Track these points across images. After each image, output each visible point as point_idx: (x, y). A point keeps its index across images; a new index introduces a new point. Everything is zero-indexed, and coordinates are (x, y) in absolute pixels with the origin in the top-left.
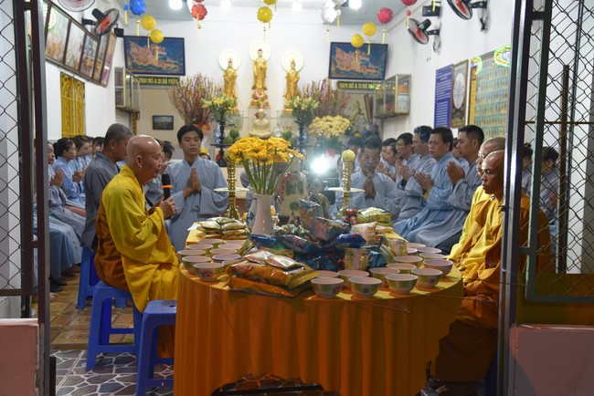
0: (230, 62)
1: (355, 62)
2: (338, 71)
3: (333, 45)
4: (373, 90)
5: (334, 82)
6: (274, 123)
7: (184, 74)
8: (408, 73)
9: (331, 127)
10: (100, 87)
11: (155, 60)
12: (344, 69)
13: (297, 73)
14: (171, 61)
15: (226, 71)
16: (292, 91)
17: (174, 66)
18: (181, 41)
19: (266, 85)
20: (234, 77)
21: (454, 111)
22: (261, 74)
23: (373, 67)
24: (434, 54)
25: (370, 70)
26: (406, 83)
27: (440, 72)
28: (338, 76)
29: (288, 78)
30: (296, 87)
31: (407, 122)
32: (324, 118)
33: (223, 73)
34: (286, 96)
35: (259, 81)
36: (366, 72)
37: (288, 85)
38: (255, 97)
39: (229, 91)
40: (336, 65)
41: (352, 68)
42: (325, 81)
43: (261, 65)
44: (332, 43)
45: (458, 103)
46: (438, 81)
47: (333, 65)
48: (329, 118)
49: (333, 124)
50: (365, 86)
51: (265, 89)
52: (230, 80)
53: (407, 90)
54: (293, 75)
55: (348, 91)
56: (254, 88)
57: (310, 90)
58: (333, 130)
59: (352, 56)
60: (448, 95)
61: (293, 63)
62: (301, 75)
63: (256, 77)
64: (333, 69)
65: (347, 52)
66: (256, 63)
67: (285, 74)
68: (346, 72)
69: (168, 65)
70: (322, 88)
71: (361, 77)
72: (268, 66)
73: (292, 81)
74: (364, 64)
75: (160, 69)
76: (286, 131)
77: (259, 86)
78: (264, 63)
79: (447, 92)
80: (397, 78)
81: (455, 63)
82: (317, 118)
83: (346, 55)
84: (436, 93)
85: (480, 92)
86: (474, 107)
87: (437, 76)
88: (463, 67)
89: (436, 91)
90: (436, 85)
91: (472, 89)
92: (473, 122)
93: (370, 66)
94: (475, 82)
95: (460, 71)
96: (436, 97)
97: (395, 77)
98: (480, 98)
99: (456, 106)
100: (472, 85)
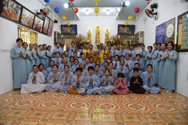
0: (89, 30)
1: (125, 30)
2: (120, 33)
3: (119, 26)
4: (130, 38)
5: (119, 36)
7: (77, 35)
8: (143, 31)
10: (47, 36)
11: (69, 31)
12: (122, 32)
13: (108, 33)
14: (74, 31)
15: (88, 33)
17: (74, 32)
18: (76, 25)
19: (100, 37)
20: (90, 35)
22: (98, 33)
23: (131, 31)
24: (155, 21)
26: (142, 34)
27: (157, 27)
28: (120, 34)
29: (106, 35)
30: (108, 37)
33: (87, 34)
34: (105, 40)
35: (98, 36)
37: (106, 37)
38: (96, 40)
39: (89, 38)
40: (120, 31)
41: (124, 32)
42: (116, 35)
43: (98, 31)
44: (118, 25)
46: (157, 30)
47: (119, 31)
50: (128, 37)
51: (99, 38)
52: (89, 35)
53: (143, 36)
55: (123, 39)
56: (96, 37)
57: (112, 38)
59: (124, 29)
60: (163, 34)
61: (107, 30)
62: (109, 34)
63: (97, 35)
64: (119, 32)
65: (123, 27)
66: (97, 31)
67: (105, 34)
68: (123, 33)
69: (73, 32)
70: (116, 37)
71: (127, 34)
72: (100, 31)
73: (107, 35)
74: (128, 31)
75: (70, 33)
77: (97, 37)
78: (99, 31)
79: (162, 33)
81: (166, 21)
83: (123, 28)
84: (156, 35)
85: (186, 28)
86: (181, 35)
87: (156, 29)
88: (172, 21)
89: (156, 34)
90: (156, 32)
91: (179, 28)
92: (181, 41)
93: (129, 31)
94: (181, 24)
95: (171, 23)
96: (156, 36)
97: (139, 32)
98: (186, 30)
99: (168, 37)
100: (179, 26)
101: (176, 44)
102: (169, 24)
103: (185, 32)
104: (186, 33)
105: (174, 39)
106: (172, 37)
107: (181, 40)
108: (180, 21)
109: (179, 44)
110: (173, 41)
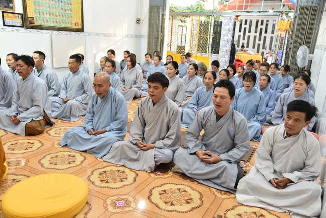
107: (33, 9)
110: (11, 5)
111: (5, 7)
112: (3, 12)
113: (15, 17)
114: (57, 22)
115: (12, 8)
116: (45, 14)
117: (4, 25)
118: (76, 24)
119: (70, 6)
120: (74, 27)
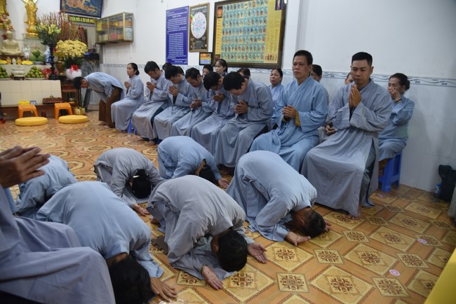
1: (81, 2)
2: (67, 7)
6: (21, 44)
8: (130, 12)
9: (74, 48)
12: (72, 6)
13: (35, 4)
16: (33, 19)
21: (192, 40)
23: (93, 7)
25: (91, 9)
26: (130, 19)
27: (169, 12)
28: (67, 11)
29: (27, 7)
30: (35, 16)
31: (131, 47)
32: (67, 41)
34: (27, 23)
36: (88, 10)
37: (28, 14)
40: (66, 2)
41: (78, 6)
42: (59, 13)
45: (198, 34)
46: (168, 18)
47: (63, 2)
48: (71, 41)
49: (75, 46)
50: (88, 20)
51: (8, 15)
53: (131, 24)
54: (32, 6)
58: (75, 51)
60: (183, 28)
64: (63, 5)
67: (25, 5)
68: (74, 9)
71: (85, 13)
73: (31, 11)
74: (87, 4)
76: (35, 51)
77: (2, 12)
79: (180, 26)
80: (124, 15)
81: (191, 6)
82: (61, 41)
84: (167, 27)
85: (229, 27)
86: (220, 37)
87: (167, 14)
88: (204, 9)
89: (167, 25)
90: (167, 21)
91: (217, 24)
92: (220, 48)
93: (91, 6)
94: (222, 19)
95: (201, 11)
96: (167, 30)
97: (122, 14)
98: (228, 31)
99: (195, 36)
100: (218, 22)
101: (211, 51)
102: (197, 11)
103: (227, 33)
104: (228, 35)
105: (206, 42)
106: (204, 38)
107: (220, 45)
108: (219, 12)
109: (216, 53)
110: (206, 45)
111: (202, 48)
112: (200, 53)
113: (207, 56)
114: (243, 57)
115: (206, 48)
116: (231, 50)
117: (200, 64)
118: (270, 57)
119: (263, 33)
120: (266, 61)
